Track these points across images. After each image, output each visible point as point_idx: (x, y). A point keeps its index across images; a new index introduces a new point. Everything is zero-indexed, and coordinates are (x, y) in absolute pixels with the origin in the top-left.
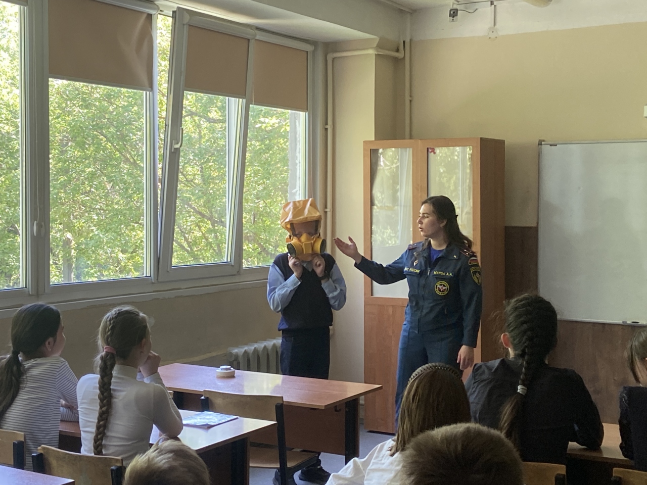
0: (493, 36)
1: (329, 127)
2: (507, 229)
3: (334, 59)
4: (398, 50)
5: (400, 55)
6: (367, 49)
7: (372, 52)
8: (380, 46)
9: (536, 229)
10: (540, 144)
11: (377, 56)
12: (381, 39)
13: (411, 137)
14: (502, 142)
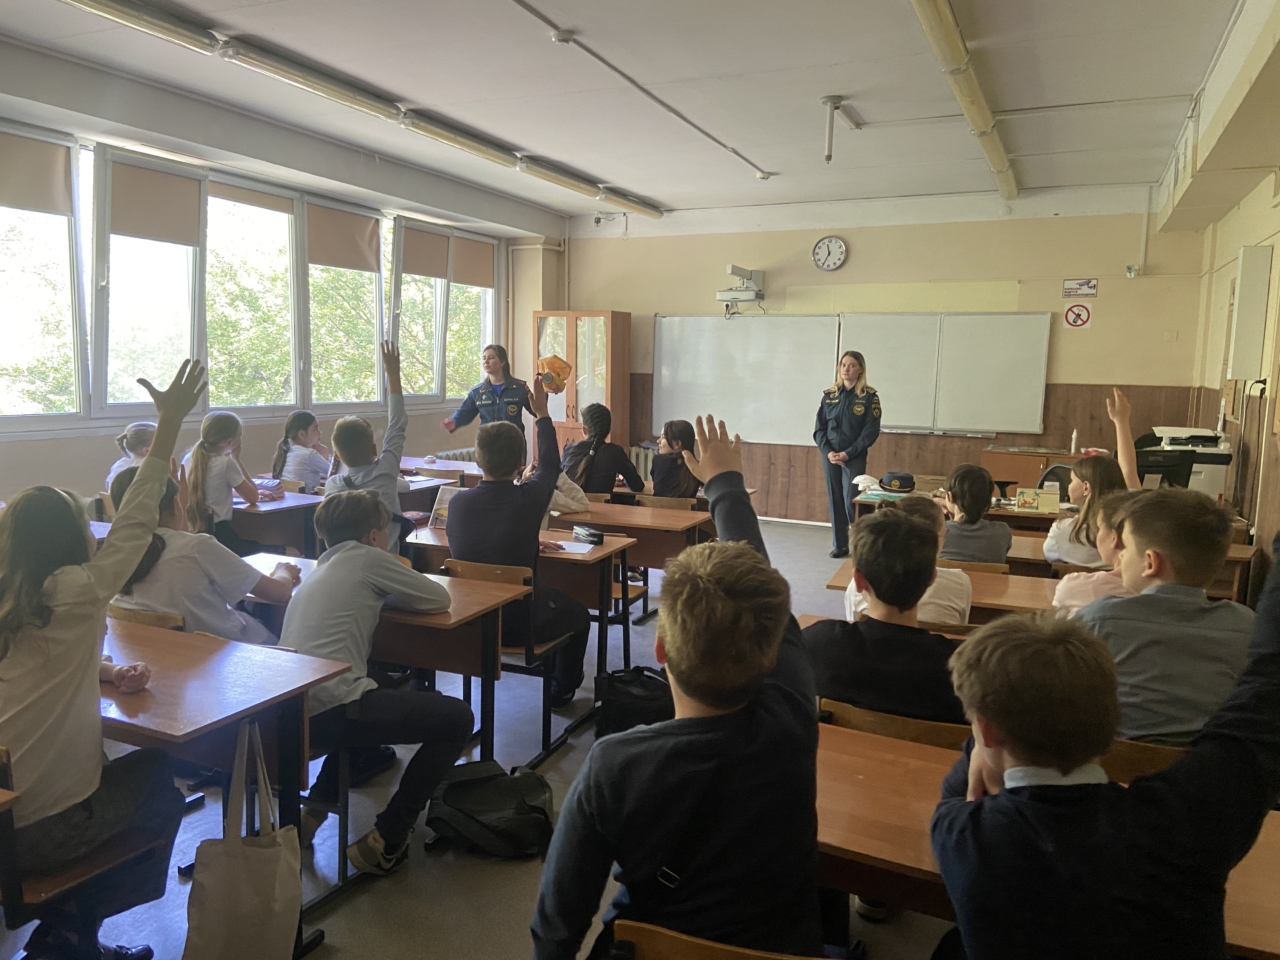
0: (625, 238)
1: (510, 300)
2: (632, 375)
3: (513, 250)
4: (560, 245)
5: (561, 249)
6: (536, 244)
7: (540, 247)
8: (545, 243)
9: (652, 375)
10: (655, 316)
11: (544, 250)
12: (547, 237)
13: (569, 309)
14: (630, 314)
